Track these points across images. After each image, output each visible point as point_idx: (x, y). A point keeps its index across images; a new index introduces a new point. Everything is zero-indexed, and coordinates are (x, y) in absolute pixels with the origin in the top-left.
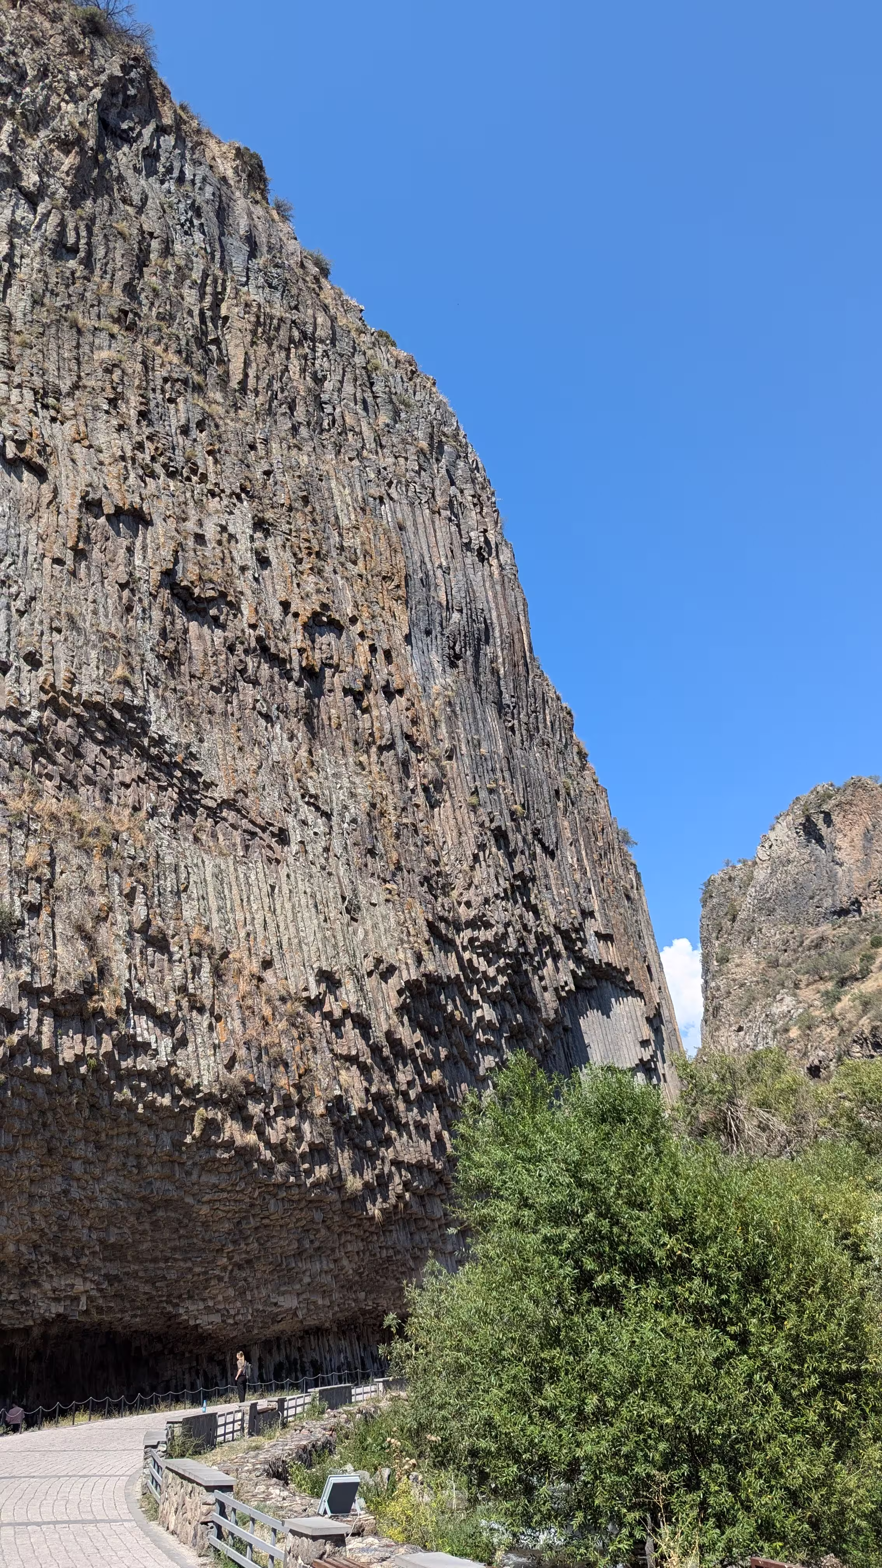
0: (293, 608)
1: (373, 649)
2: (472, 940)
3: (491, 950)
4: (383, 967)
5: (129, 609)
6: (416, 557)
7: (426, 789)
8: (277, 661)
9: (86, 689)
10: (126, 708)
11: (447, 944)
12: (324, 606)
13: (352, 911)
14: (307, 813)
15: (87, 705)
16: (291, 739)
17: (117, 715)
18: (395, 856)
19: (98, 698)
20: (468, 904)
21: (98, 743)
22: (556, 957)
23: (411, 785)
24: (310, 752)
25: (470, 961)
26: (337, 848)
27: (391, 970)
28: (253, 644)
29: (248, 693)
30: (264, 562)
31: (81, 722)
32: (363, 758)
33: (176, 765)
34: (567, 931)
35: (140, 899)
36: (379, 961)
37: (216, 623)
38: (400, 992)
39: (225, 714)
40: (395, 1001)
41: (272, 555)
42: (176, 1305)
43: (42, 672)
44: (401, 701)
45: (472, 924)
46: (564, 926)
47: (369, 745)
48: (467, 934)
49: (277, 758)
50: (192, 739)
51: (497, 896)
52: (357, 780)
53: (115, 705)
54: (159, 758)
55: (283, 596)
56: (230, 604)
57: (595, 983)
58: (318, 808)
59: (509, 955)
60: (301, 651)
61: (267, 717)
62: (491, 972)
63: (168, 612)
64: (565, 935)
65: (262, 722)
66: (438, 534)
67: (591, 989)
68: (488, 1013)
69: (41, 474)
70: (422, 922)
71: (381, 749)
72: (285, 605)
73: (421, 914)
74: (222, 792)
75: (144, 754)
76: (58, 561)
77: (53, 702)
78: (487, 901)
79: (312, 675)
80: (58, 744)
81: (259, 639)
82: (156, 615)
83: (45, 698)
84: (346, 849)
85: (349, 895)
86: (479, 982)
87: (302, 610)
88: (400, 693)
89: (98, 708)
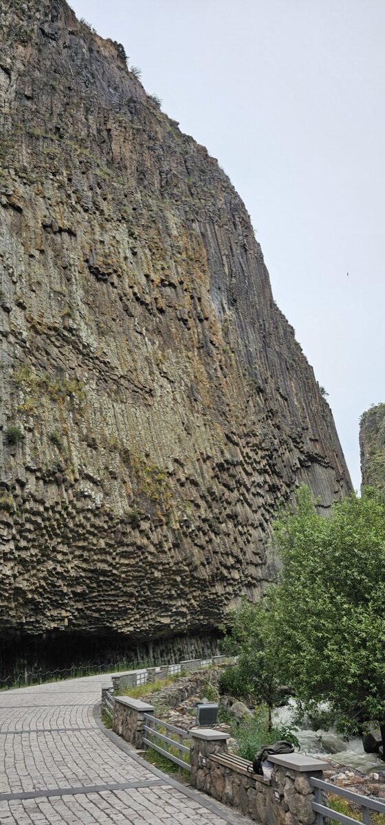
0: (151, 278)
1: (192, 297)
2: (248, 443)
4: (204, 457)
5: (69, 280)
7: (222, 368)
8: (144, 304)
9: (50, 320)
10: (70, 330)
11: (236, 445)
12: (166, 276)
13: (188, 430)
14: (165, 382)
15: (50, 329)
16: (153, 344)
17: (66, 333)
18: (208, 402)
19: (56, 325)
20: (245, 425)
21: (58, 347)
22: (290, 450)
23: (214, 366)
24: (163, 352)
25: (247, 453)
26: (179, 398)
27: (209, 458)
28: (132, 296)
29: (130, 321)
30: (135, 255)
31: (48, 337)
32: (190, 354)
33: (97, 358)
34: (295, 438)
37: (113, 285)
38: (213, 469)
39: (119, 332)
40: (211, 473)
41: (139, 251)
42: (111, 623)
43: (27, 313)
44: (207, 324)
45: (247, 435)
47: (192, 346)
48: (245, 440)
50: (104, 345)
51: (259, 421)
52: (187, 365)
53: (65, 328)
54: (88, 355)
55: (146, 272)
56: (119, 276)
57: (310, 463)
58: (168, 379)
59: (266, 450)
60: (156, 300)
61: (140, 334)
62: (258, 458)
63: (88, 280)
64: (294, 440)
65: (138, 336)
67: (309, 467)
69: (19, 210)
70: (223, 435)
72: (147, 277)
73: (222, 431)
74: (120, 372)
75: (81, 352)
76: (31, 256)
77: (33, 327)
78: (254, 423)
80: (37, 349)
81: (135, 294)
82: (82, 282)
83: (29, 325)
84: (183, 399)
85: (186, 422)
86: (252, 464)
87: (156, 277)
88: (207, 319)
89: (55, 329)
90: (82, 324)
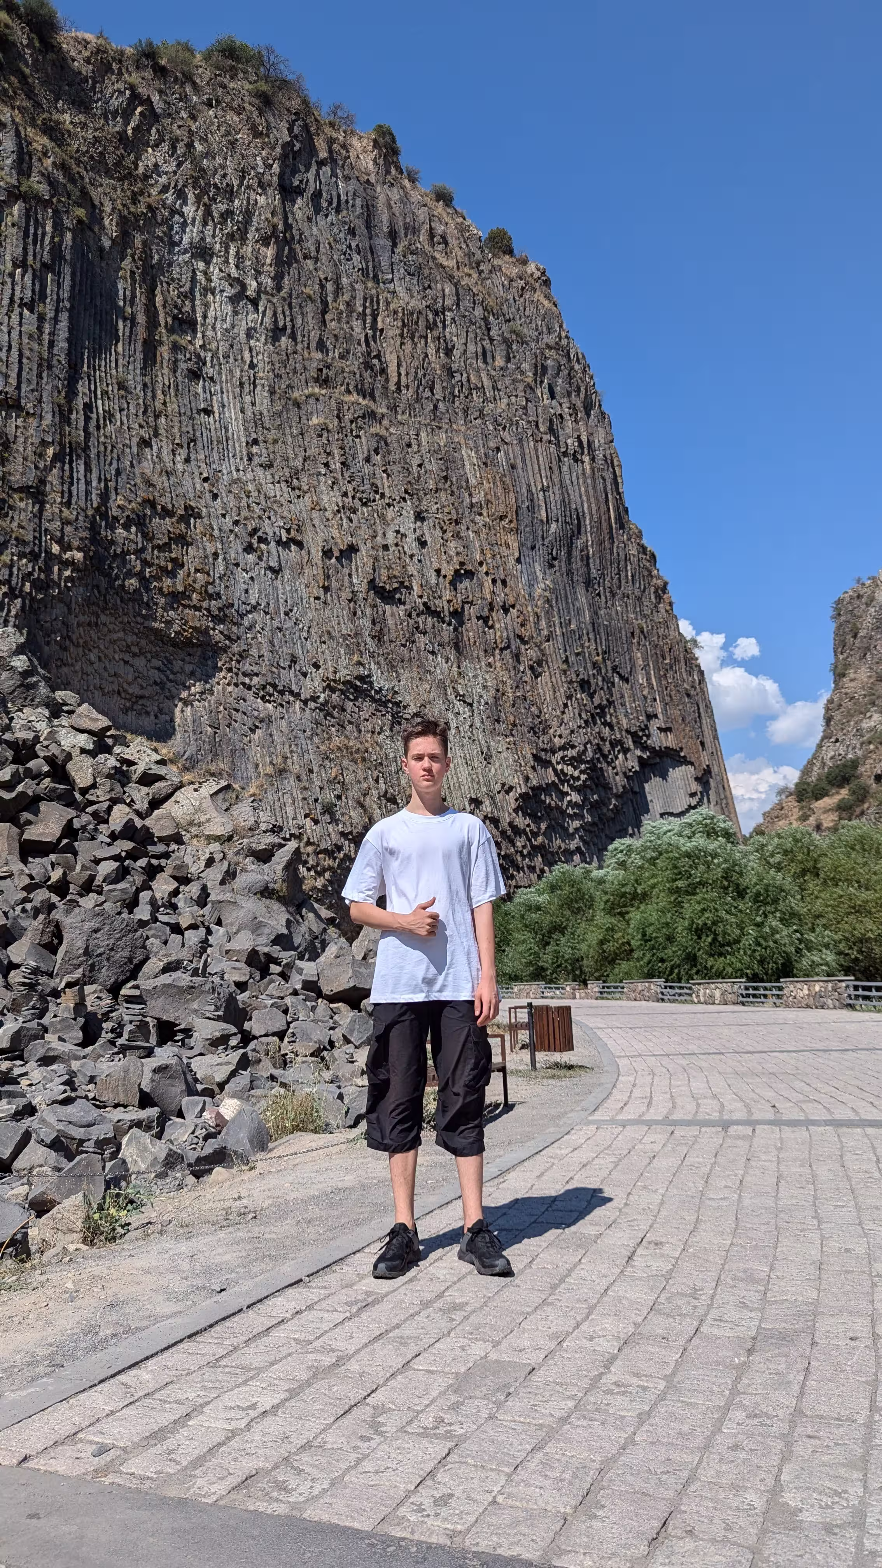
0: (443, 572)
1: (494, 581)
2: (562, 758)
3: (575, 761)
4: (506, 787)
5: (355, 614)
6: (524, 490)
7: (532, 668)
8: (436, 614)
9: (343, 674)
10: (361, 678)
11: (546, 764)
12: (462, 564)
13: (488, 759)
14: (459, 706)
15: (343, 683)
16: (447, 662)
17: (358, 683)
18: (512, 718)
19: (348, 678)
20: (560, 736)
21: (351, 700)
22: (626, 751)
23: (522, 669)
24: (459, 667)
25: (562, 770)
26: (477, 723)
27: (511, 788)
28: (422, 608)
29: (421, 640)
30: (423, 544)
31: (342, 692)
32: (491, 660)
33: (389, 701)
34: (636, 732)
35: (381, 781)
36: (503, 785)
37: (401, 602)
38: (516, 800)
39: (410, 660)
40: (514, 805)
41: (428, 538)
43: (321, 671)
44: (514, 612)
45: (563, 748)
46: (633, 729)
47: (494, 649)
48: (559, 755)
49: (440, 677)
50: (395, 682)
51: (579, 727)
52: (487, 677)
53: (356, 678)
54: (380, 700)
55: (436, 565)
56: (407, 587)
57: (658, 760)
58: (465, 702)
59: (588, 762)
60: (449, 602)
61: (433, 653)
62: (576, 774)
63: (374, 606)
64: (634, 735)
65: (431, 657)
66: (541, 459)
67: (655, 764)
68: (575, 797)
69: (300, 544)
70: (529, 756)
71: (502, 650)
72: (438, 571)
73: (528, 751)
74: (412, 710)
75: (373, 699)
76: (317, 598)
77: (329, 686)
78: (572, 732)
79: (457, 614)
80: (334, 707)
81: (425, 604)
82: (368, 611)
83: (325, 684)
84: (482, 722)
85: (485, 750)
86: (568, 781)
87: (448, 571)
88: (513, 606)
89: (349, 682)
90: (373, 666)
